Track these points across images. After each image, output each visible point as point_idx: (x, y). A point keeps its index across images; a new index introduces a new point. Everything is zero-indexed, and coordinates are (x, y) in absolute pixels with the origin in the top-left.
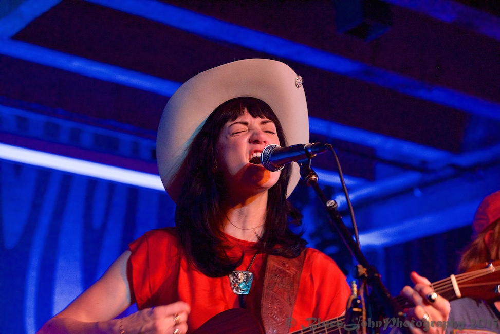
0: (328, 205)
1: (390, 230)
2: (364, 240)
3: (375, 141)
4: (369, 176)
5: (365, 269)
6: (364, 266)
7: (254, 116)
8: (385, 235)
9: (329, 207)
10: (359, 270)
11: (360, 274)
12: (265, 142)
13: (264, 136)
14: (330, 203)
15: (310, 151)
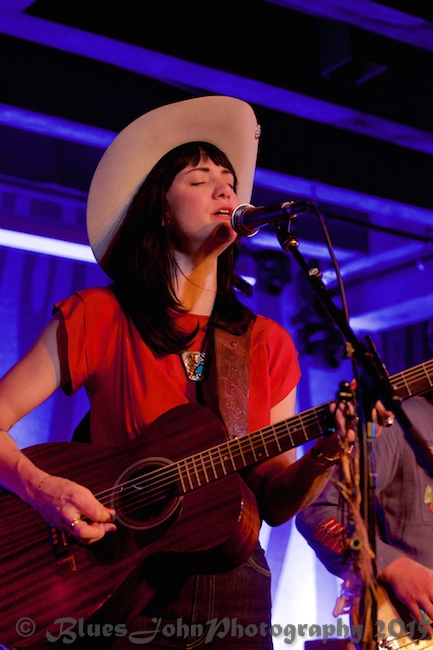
0: (311, 274)
1: (387, 312)
2: (356, 324)
4: (362, 249)
8: (382, 319)
9: (312, 276)
10: (348, 349)
12: (229, 197)
14: (313, 271)
15: (289, 211)
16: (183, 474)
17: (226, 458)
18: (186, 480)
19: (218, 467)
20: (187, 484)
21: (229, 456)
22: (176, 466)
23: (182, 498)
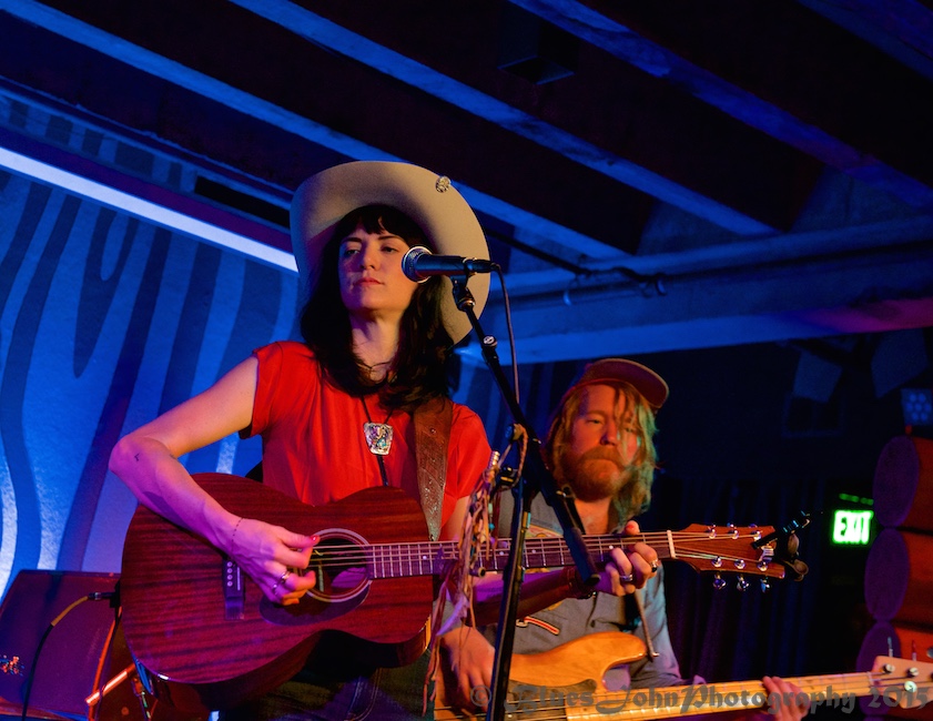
0: (485, 342)
5: (524, 430)
6: (524, 426)
9: (487, 344)
10: (516, 430)
14: (489, 340)
15: (470, 267)
16: (378, 559)
17: (425, 558)
18: (379, 565)
19: (415, 564)
20: (379, 570)
21: (428, 556)
22: (371, 548)
23: (370, 582)
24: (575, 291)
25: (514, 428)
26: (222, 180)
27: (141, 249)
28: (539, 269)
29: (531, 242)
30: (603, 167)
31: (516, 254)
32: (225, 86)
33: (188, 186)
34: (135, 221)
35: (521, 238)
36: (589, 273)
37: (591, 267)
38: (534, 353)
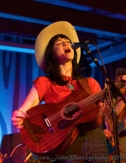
3: (97, 32)
5: (109, 79)
6: (108, 79)
7: (62, 38)
10: (107, 80)
11: (107, 81)
12: (67, 45)
13: (67, 44)
14: (96, 60)
15: (87, 43)
16: (81, 105)
17: (91, 99)
20: (82, 107)
23: (81, 110)
24: (113, 45)
25: (106, 79)
26: (29, 38)
27: (14, 58)
28: (104, 42)
29: (101, 37)
30: (112, 16)
31: (98, 40)
32: (24, 17)
33: (21, 41)
34: (11, 52)
35: (98, 36)
36: (115, 41)
37: (115, 39)
38: (107, 61)
